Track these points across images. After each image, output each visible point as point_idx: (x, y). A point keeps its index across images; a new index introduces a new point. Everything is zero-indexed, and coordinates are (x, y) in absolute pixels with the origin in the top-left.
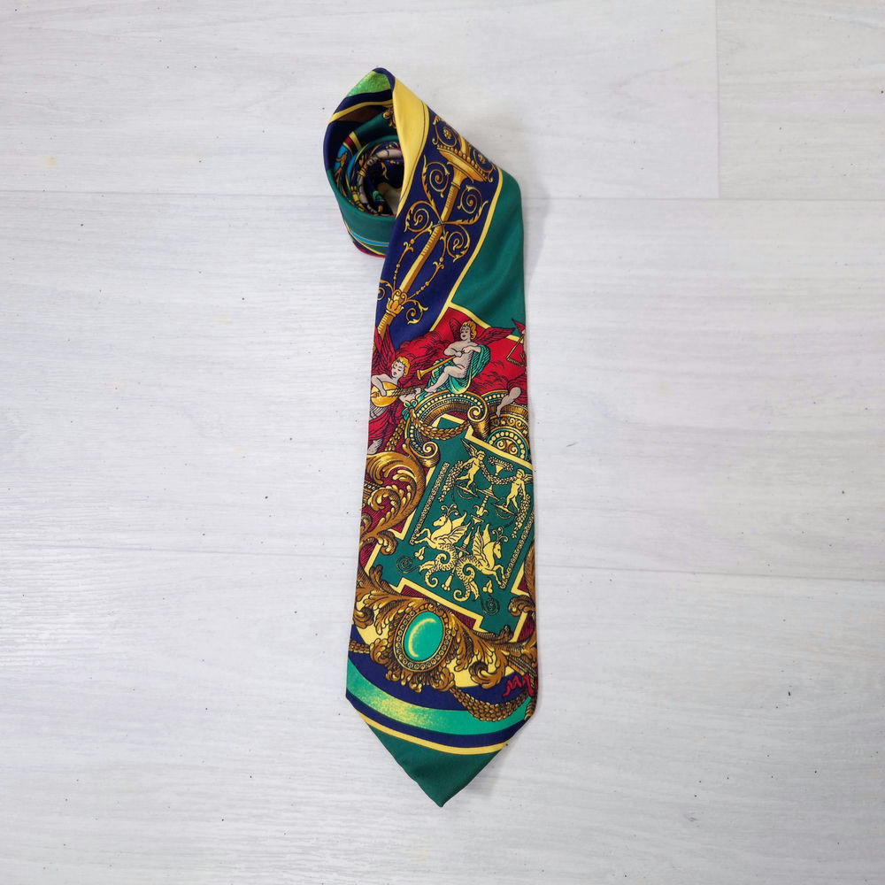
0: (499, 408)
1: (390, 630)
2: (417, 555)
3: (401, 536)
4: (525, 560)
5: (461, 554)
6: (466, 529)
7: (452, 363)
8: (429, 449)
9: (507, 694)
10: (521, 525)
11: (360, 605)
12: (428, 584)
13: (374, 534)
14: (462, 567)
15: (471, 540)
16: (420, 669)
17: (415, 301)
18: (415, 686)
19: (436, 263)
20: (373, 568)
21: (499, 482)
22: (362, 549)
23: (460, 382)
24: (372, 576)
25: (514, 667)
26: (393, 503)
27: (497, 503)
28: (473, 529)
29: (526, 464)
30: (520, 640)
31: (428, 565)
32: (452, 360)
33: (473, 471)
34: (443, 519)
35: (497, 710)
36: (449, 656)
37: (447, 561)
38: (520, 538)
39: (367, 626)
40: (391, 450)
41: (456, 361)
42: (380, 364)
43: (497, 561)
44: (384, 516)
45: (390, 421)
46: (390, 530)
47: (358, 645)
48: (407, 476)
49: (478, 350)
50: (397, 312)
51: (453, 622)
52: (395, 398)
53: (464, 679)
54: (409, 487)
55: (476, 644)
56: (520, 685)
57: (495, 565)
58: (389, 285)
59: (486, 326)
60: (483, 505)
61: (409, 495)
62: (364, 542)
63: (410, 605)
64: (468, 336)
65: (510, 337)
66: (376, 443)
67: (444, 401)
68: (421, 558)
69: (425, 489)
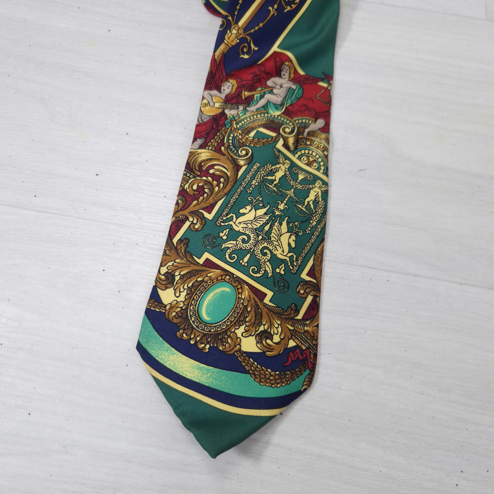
0: (307, 131)
1: (187, 294)
2: (221, 235)
3: (209, 216)
4: (315, 252)
5: (260, 238)
6: (267, 218)
7: (271, 92)
8: (244, 152)
9: (288, 364)
10: (315, 223)
11: (164, 270)
12: (228, 259)
13: (186, 212)
14: (260, 248)
15: (271, 227)
16: (210, 331)
17: (249, 38)
18: (203, 345)
19: (270, 8)
20: (180, 240)
21: (300, 187)
22: (173, 223)
23: (277, 106)
24: (179, 247)
25: (297, 341)
26: (206, 190)
27: (297, 202)
28: (273, 219)
29: (324, 177)
30: (305, 318)
31: (230, 244)
32: (272, 90)
33: (279, 174)
34: (249, 208)
35: (277, 377)
36: (238, 323)
37: (248, 242)
38: (313, 234)
39: (167, 288)
40: (211, 149)
41: (275, 91)
42: (213, 82)
43: (291, 250)
44: (197, 199)
45: (214, 126)
46: (201, 211)
47: (156, 303)
48: (221, 171)
49: (294, 87)
50: (234, 44)
51: (246, 293)
52: (220, 111)
53: (249, 345)
54: (222, 180)
55: (264, 314)
56: (301, 357)
57: (289, 252)
58: (230, 18)
59: (302, 73)
60: (285, 202)
61: (221, 185)
62: (176, 217)
63: (209, 275)
64: (287, 75)
65: (321, 84)
66: (199, 142)
67: (262, 118)
68: (225, 238)
69: (236, 181)
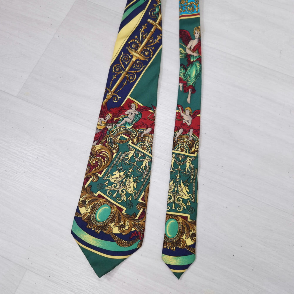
0: (142, 135)
1: (91, 209)
2: (105, 183)
3: (100, 176)
4: (145, 189)
5: (121, 185)
6: (125, 176)
7: (127, 117)
8: (115, 146)
9: (131, 238)
10: (145, 176)
11: (81, 199)
12: (108, 194)
13: (90, 174)
14: (121, 190)
15: (126, 180)
16: (100, 225)
17: (116, 95)
18: (97, 231)
20: (88, 186)
21: (139, 160)
22: (85, 179)
23: (130, 124)
24: (87, 189)
25: (135, 228)
26: (99, 164)
27: (137, 168)
28: (127, 176)
29: (150, 155)
30: (139, 219)
31: (109, 188)
32: (127, 116)
33: (130, 156)
34: (117, 172)
35: (126, 243)
36: (111, 221)
37: (116, 187)
38: (144, 181)
39: (82, 207)
40: (101, 145)
41: (129, 116)
42: (102, 115)
43: (134, 189)
44: (95, 168)
45: (102, 134)
46: (97, 173)
47: (78, 214)
48: (106, 155)
49: (137, 113)
50: (110, 98)
51: (115, 209)
52: (105, 127)
53: (116, 230)
54: (106, 159)
55: (122, 218)
56: (137, 235)
57: (134, 190)
59: (142, 105)
60: (132, 168)
61: (106, 162)
62: (86, 176)
63: (100, 201)
64: (134, 107)
65: (150, 111)
66: (96, 142)
67: (123, 130)
68: (107, 185)
69: (112, 160)
